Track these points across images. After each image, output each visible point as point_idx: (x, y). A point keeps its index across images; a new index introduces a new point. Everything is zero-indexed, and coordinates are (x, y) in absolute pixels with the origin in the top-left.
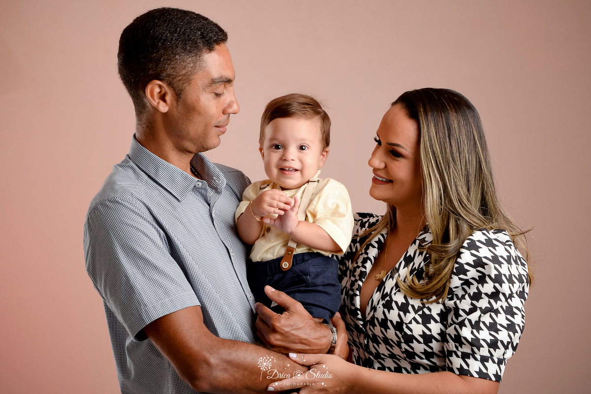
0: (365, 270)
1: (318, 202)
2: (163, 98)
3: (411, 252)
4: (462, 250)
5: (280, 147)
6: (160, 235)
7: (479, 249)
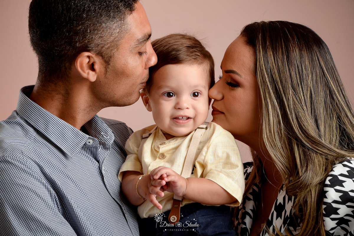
0: (245, 226)
1: (207, 151)
2: (92, 67)
3: (280, 200)
4: (326, 189)
5: (171, 94)
6: (51, 195)
7: (344, 184)
